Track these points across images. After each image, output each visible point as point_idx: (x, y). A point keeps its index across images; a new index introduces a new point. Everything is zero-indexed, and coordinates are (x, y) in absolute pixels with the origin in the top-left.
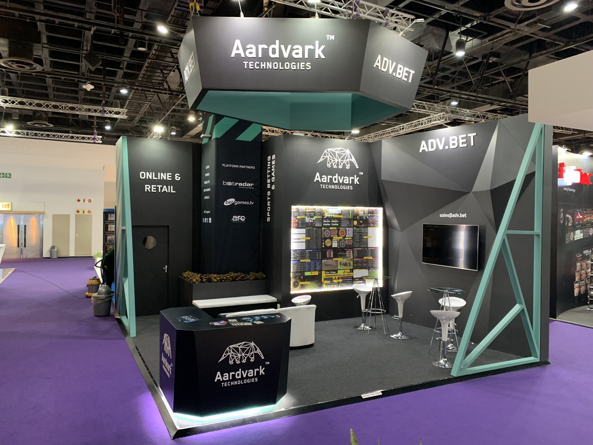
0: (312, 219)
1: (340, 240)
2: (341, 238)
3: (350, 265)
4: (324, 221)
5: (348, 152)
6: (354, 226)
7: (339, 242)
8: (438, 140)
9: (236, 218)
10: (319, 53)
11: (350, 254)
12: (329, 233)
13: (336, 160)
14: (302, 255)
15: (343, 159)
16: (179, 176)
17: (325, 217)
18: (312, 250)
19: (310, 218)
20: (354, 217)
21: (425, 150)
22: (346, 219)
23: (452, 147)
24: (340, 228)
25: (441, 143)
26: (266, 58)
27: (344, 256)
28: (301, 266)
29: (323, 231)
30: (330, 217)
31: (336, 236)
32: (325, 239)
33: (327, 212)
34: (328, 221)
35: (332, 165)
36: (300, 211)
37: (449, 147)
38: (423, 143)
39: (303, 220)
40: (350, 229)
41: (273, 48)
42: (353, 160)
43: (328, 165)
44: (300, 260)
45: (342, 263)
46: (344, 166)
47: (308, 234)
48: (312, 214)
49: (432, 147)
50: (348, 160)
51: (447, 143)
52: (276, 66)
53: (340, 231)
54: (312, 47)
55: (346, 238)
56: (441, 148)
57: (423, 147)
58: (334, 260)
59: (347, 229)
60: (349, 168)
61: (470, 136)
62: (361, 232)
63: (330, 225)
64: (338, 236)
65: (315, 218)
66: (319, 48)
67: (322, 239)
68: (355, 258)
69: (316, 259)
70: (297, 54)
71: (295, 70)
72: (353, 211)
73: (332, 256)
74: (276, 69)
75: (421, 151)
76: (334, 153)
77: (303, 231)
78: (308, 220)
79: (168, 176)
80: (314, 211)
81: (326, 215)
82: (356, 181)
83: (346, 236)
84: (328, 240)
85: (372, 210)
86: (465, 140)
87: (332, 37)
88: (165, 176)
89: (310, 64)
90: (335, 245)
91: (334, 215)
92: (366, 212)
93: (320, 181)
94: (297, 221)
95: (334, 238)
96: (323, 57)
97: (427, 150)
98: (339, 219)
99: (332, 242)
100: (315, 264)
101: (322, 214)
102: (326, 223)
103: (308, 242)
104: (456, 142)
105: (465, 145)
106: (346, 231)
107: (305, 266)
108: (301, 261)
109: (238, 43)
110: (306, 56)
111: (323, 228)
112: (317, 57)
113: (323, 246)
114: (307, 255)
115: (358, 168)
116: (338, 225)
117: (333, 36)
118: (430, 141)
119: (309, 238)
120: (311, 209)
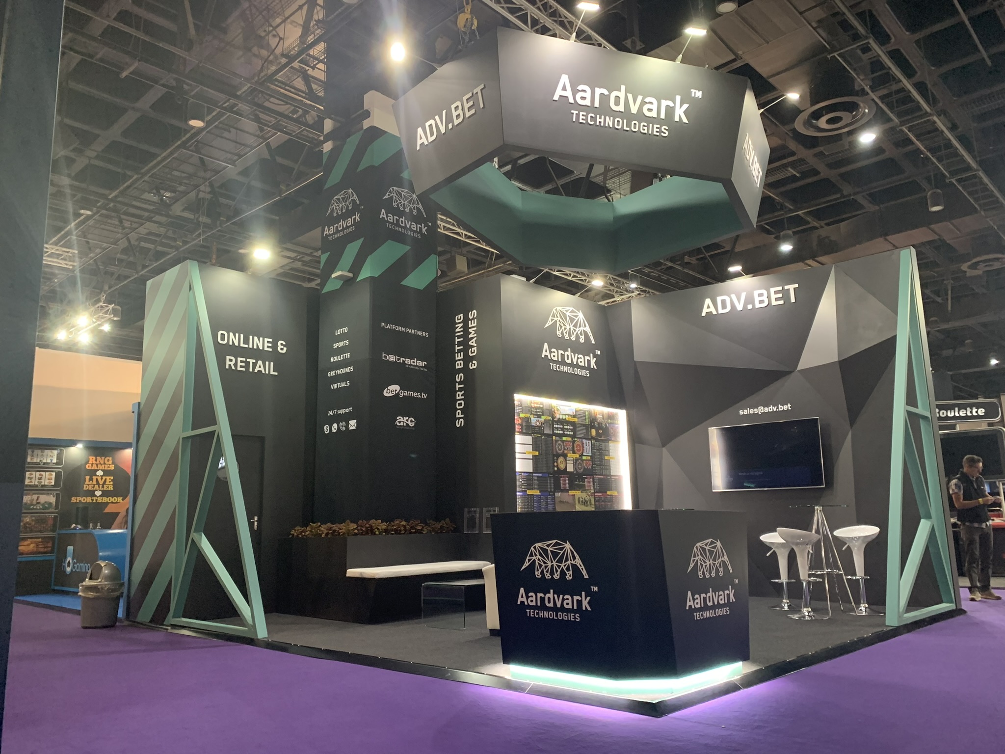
0: (540, 419)
1: (577, 460)
2: (577, 456)
3: (591, 504)
4: (555, 426)
5: (581, 316)
6: (592, 438)
7: (576, 461)
8: (733, 296)
9: (403, 421)
10: (680, 113)
11: (588, 483)
12: (561, 447)
13: (568, 327)
14: (529, 482)
15: (575, 326)
16: (285, 346)
17: (556, 419)
18: (541, 475)
19: (537, 419)
20: (591, 423)
21: (711, 312)
22: (582, 424)
23: (758, 305)
24: (576, 439)
25: (739, 301)
26: (604, 109)
27: (582, 488)
28: (528, 502)
29: (554, 442)
30: (562, 419)
31: (571, 452)
32: (558, 456)
33: (558, 410)
34: (560, 426)
35: (562, 333)
36: (523, 406)
37: (754, 305)
38: (708, 301)
39: (528, 420)
40: (587, 441)
41: (616, 96)
42: (588, 329)
43: (558, 332)
44: (526, 491)
45: (581, 499)
46: (577, 337)
47: (535, 445)
48: (539, 412)
49: (724, 307)
50: (581, 328)
51: (750, 300)
52: (618, 125)
53: (576, 444)
54: (671, 104)
55: (584, 458)
56: (740, 307)
57: (709, 307)
58: (570, 494)
59: (584, 441)
60: (583, 341)
61: (789, 289)
62: (601, 449)
63: (562, 432)
64: (574, 453)
65: (543, 418)
66: (681, 106)
67: (554, 456)
68: (597, 492)
69: (547, 491)
70: (650, 110)
71: (645, 133)
72: (590, 413)
73: (567, 488)
74: (617, 129)
75: (704, 314)
76: (565, 315)
77: (529, 439)
78: (534, 421)
79: (266, 344)
80: (542, 406)
81: (558, 416)
82: (593, 364)
83: (584, 454)
84: (561, 459)
85: (612, 413)
86: (780, 295)
87: (699, 94)
88: (262, 343)
89: (667, 128)
90: (570, 468)
91: (567, 416)
92: (606, 416)
93: (549, 358)
94: (520, 422)
95: (569, 455)
96: (685, 120)
97: (714, 313)
98: (573, 424)
99: (566, 463)
100: (547, 498)
101: (551, 412)
102: (557, 429)
103: (535, 459)
104: (765, 298)
105: (782, 302)
106: (583, 444)
107: (534, 502)
108: (529, 492)
109: (565, 79)
110: (663, 116)
111: (554, 437)
112: (678, 120)
113: (556, 469)
114: (536, 483)
115: (593, 342)
116: (572, 433)
117: (701, 92)
118: (719, 299)
119: (537, 453)
120: (537, 404)
